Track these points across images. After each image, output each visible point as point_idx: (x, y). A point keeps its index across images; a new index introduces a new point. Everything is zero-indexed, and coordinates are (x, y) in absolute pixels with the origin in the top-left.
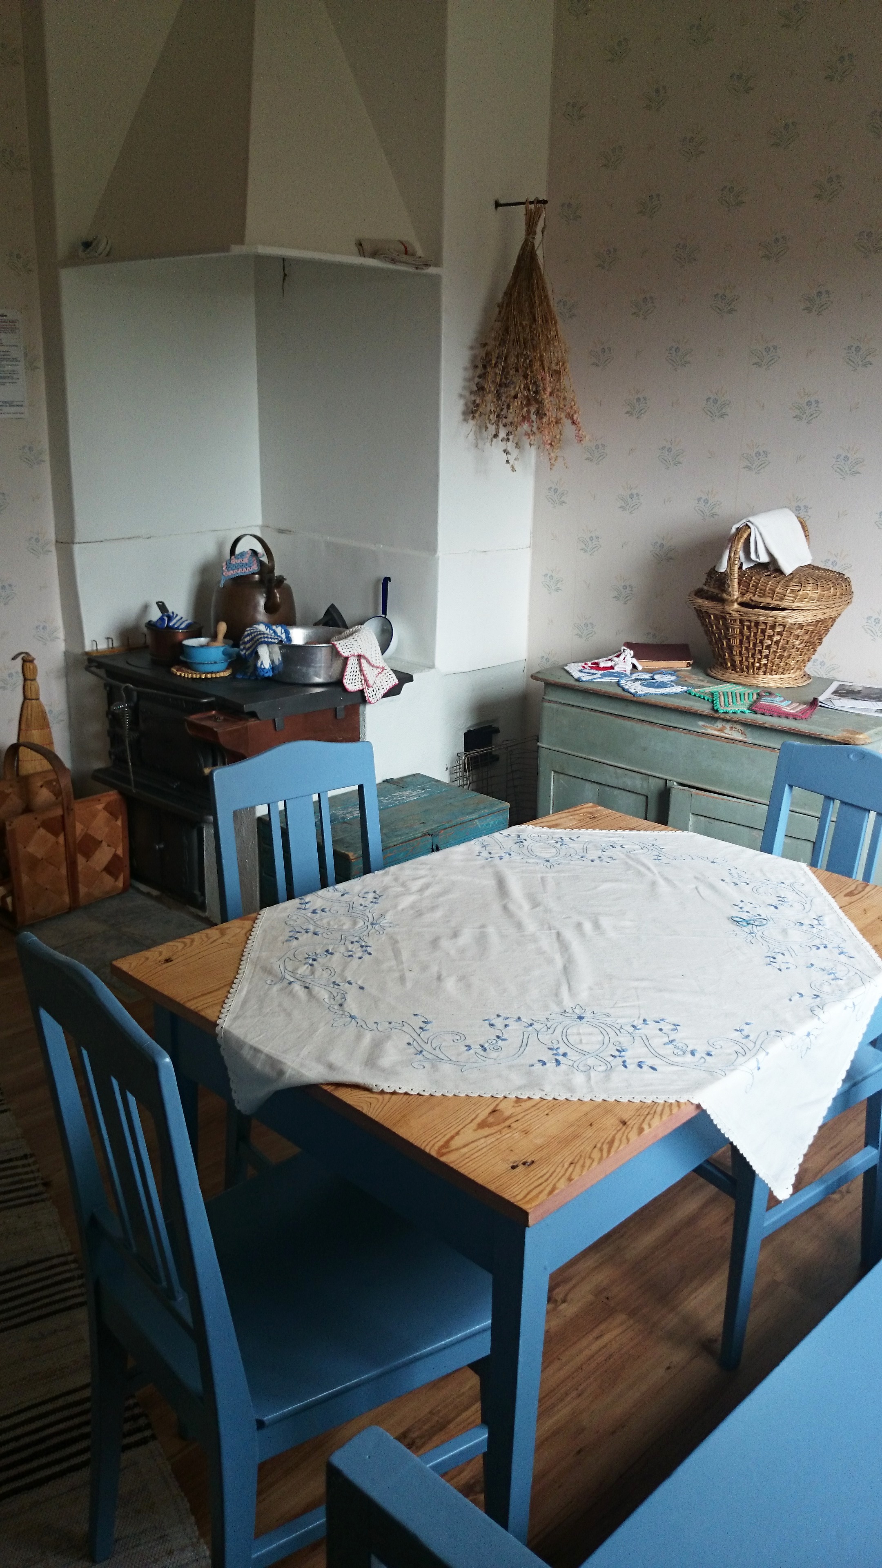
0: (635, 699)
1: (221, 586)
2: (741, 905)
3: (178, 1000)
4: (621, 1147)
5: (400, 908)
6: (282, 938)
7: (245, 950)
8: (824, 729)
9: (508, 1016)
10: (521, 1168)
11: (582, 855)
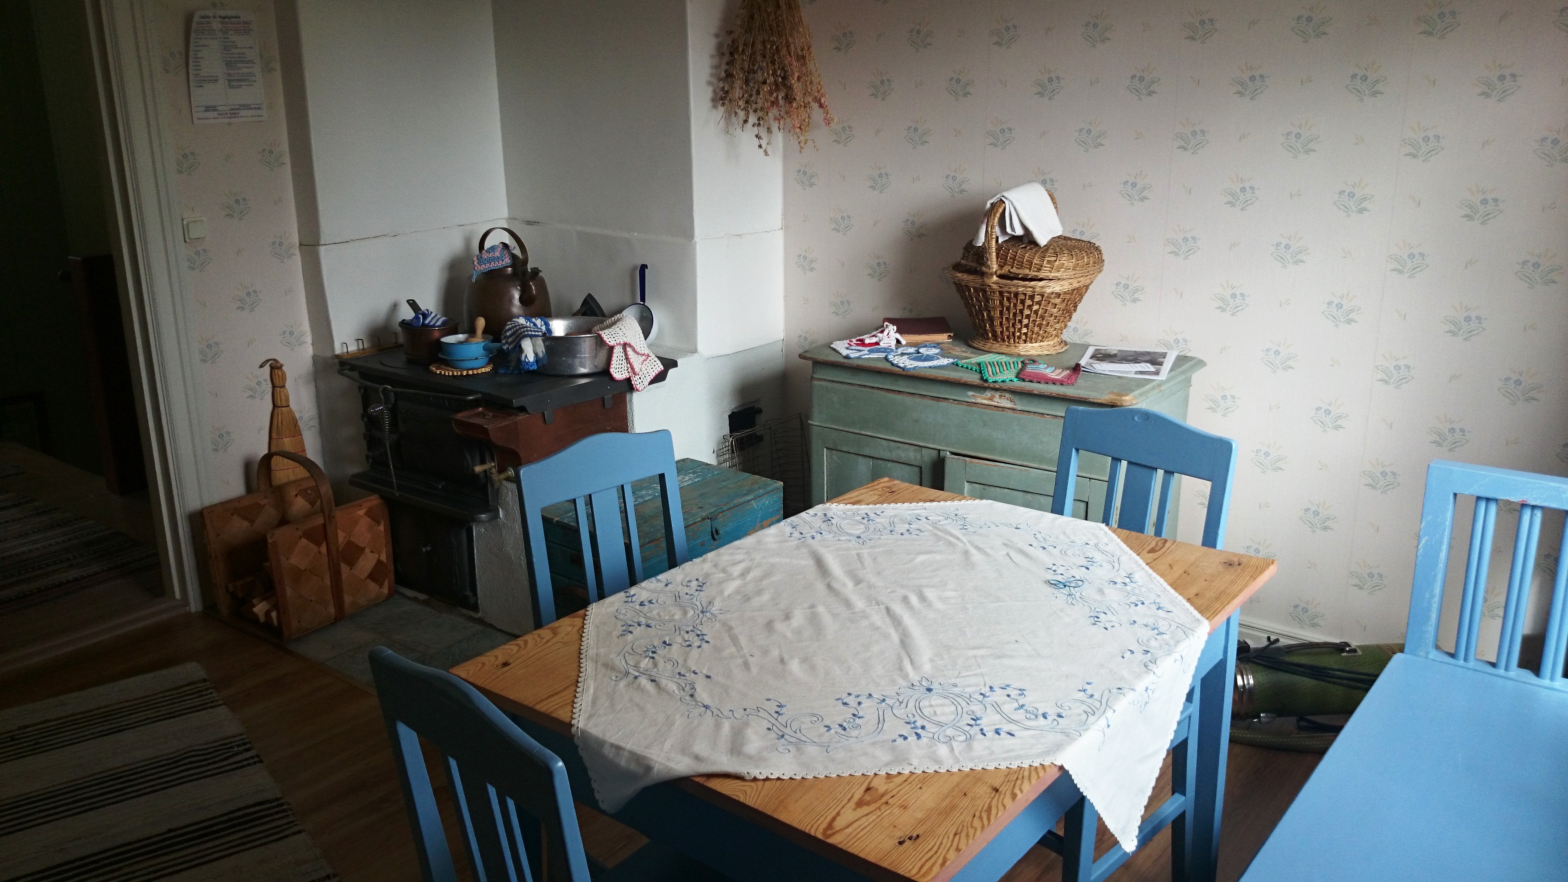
0: (904, 373)
1: (474, 280)
2: (1054, 568)
3: (526, 703)
4: (1000, 814)
5: (726, 593)
6: (616, 633)
7: (582, 648)
8: (1091, 393)
9: (859, 693)
10: (908, 843)
11: (890, 529)
